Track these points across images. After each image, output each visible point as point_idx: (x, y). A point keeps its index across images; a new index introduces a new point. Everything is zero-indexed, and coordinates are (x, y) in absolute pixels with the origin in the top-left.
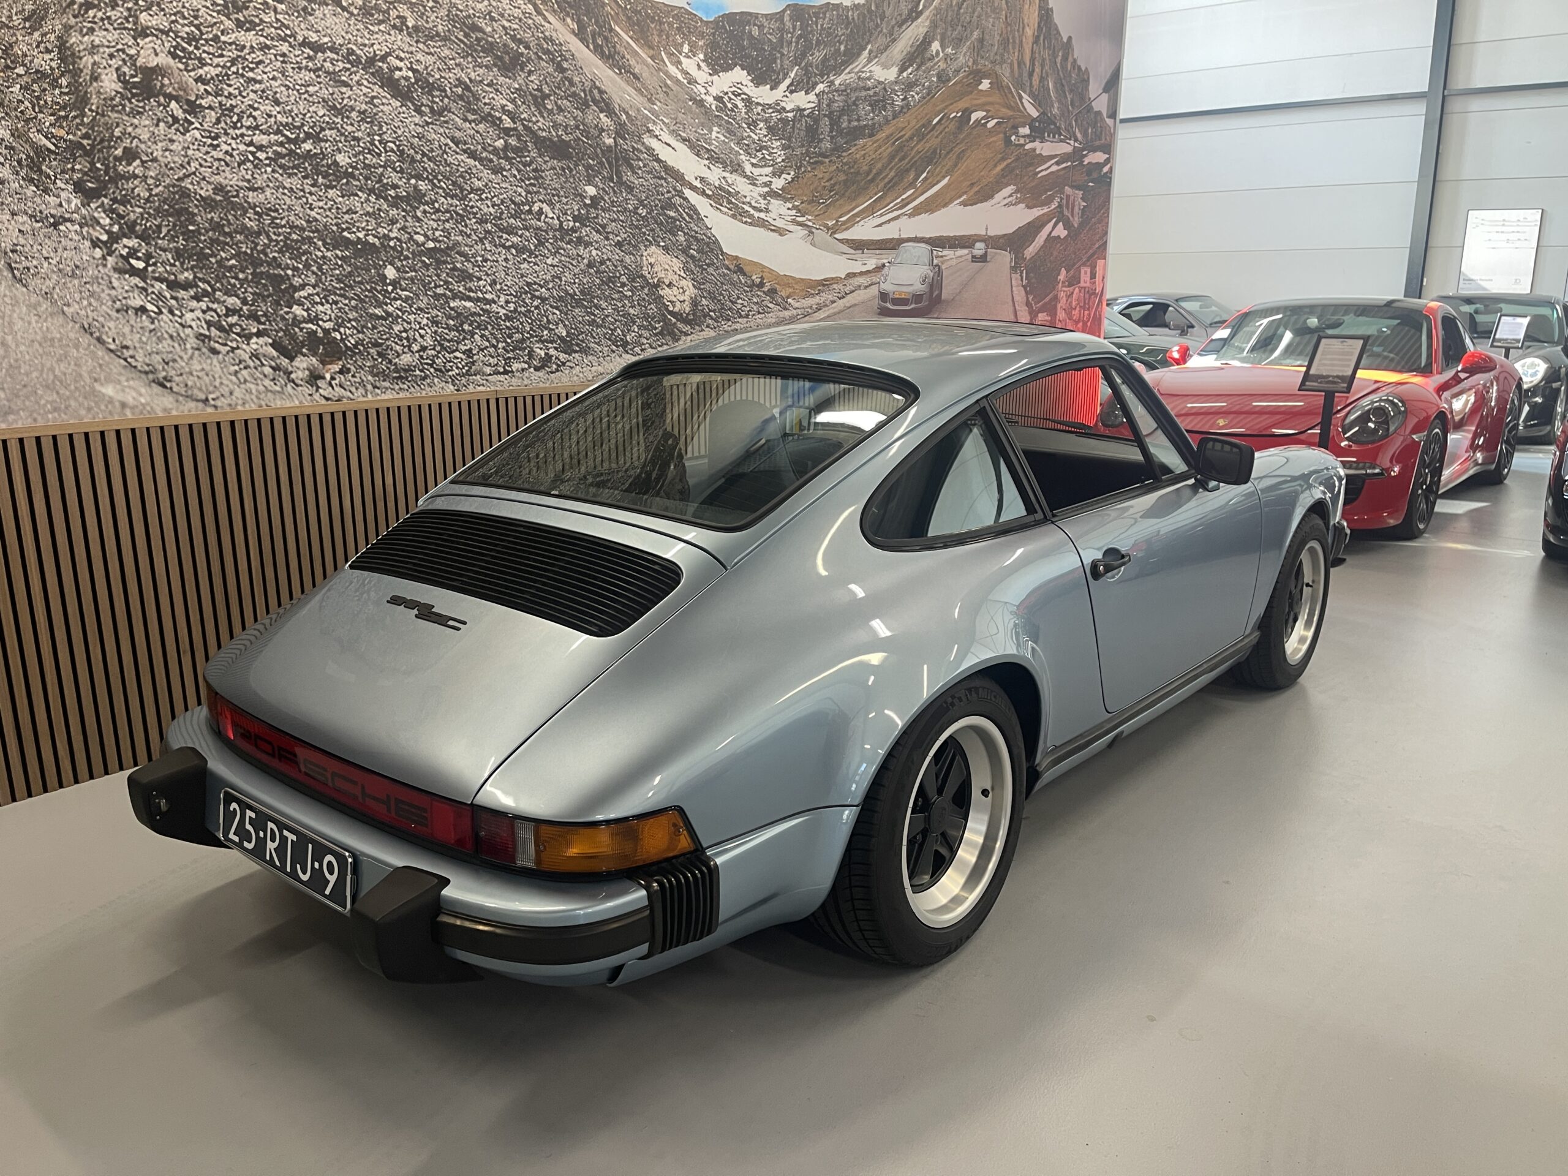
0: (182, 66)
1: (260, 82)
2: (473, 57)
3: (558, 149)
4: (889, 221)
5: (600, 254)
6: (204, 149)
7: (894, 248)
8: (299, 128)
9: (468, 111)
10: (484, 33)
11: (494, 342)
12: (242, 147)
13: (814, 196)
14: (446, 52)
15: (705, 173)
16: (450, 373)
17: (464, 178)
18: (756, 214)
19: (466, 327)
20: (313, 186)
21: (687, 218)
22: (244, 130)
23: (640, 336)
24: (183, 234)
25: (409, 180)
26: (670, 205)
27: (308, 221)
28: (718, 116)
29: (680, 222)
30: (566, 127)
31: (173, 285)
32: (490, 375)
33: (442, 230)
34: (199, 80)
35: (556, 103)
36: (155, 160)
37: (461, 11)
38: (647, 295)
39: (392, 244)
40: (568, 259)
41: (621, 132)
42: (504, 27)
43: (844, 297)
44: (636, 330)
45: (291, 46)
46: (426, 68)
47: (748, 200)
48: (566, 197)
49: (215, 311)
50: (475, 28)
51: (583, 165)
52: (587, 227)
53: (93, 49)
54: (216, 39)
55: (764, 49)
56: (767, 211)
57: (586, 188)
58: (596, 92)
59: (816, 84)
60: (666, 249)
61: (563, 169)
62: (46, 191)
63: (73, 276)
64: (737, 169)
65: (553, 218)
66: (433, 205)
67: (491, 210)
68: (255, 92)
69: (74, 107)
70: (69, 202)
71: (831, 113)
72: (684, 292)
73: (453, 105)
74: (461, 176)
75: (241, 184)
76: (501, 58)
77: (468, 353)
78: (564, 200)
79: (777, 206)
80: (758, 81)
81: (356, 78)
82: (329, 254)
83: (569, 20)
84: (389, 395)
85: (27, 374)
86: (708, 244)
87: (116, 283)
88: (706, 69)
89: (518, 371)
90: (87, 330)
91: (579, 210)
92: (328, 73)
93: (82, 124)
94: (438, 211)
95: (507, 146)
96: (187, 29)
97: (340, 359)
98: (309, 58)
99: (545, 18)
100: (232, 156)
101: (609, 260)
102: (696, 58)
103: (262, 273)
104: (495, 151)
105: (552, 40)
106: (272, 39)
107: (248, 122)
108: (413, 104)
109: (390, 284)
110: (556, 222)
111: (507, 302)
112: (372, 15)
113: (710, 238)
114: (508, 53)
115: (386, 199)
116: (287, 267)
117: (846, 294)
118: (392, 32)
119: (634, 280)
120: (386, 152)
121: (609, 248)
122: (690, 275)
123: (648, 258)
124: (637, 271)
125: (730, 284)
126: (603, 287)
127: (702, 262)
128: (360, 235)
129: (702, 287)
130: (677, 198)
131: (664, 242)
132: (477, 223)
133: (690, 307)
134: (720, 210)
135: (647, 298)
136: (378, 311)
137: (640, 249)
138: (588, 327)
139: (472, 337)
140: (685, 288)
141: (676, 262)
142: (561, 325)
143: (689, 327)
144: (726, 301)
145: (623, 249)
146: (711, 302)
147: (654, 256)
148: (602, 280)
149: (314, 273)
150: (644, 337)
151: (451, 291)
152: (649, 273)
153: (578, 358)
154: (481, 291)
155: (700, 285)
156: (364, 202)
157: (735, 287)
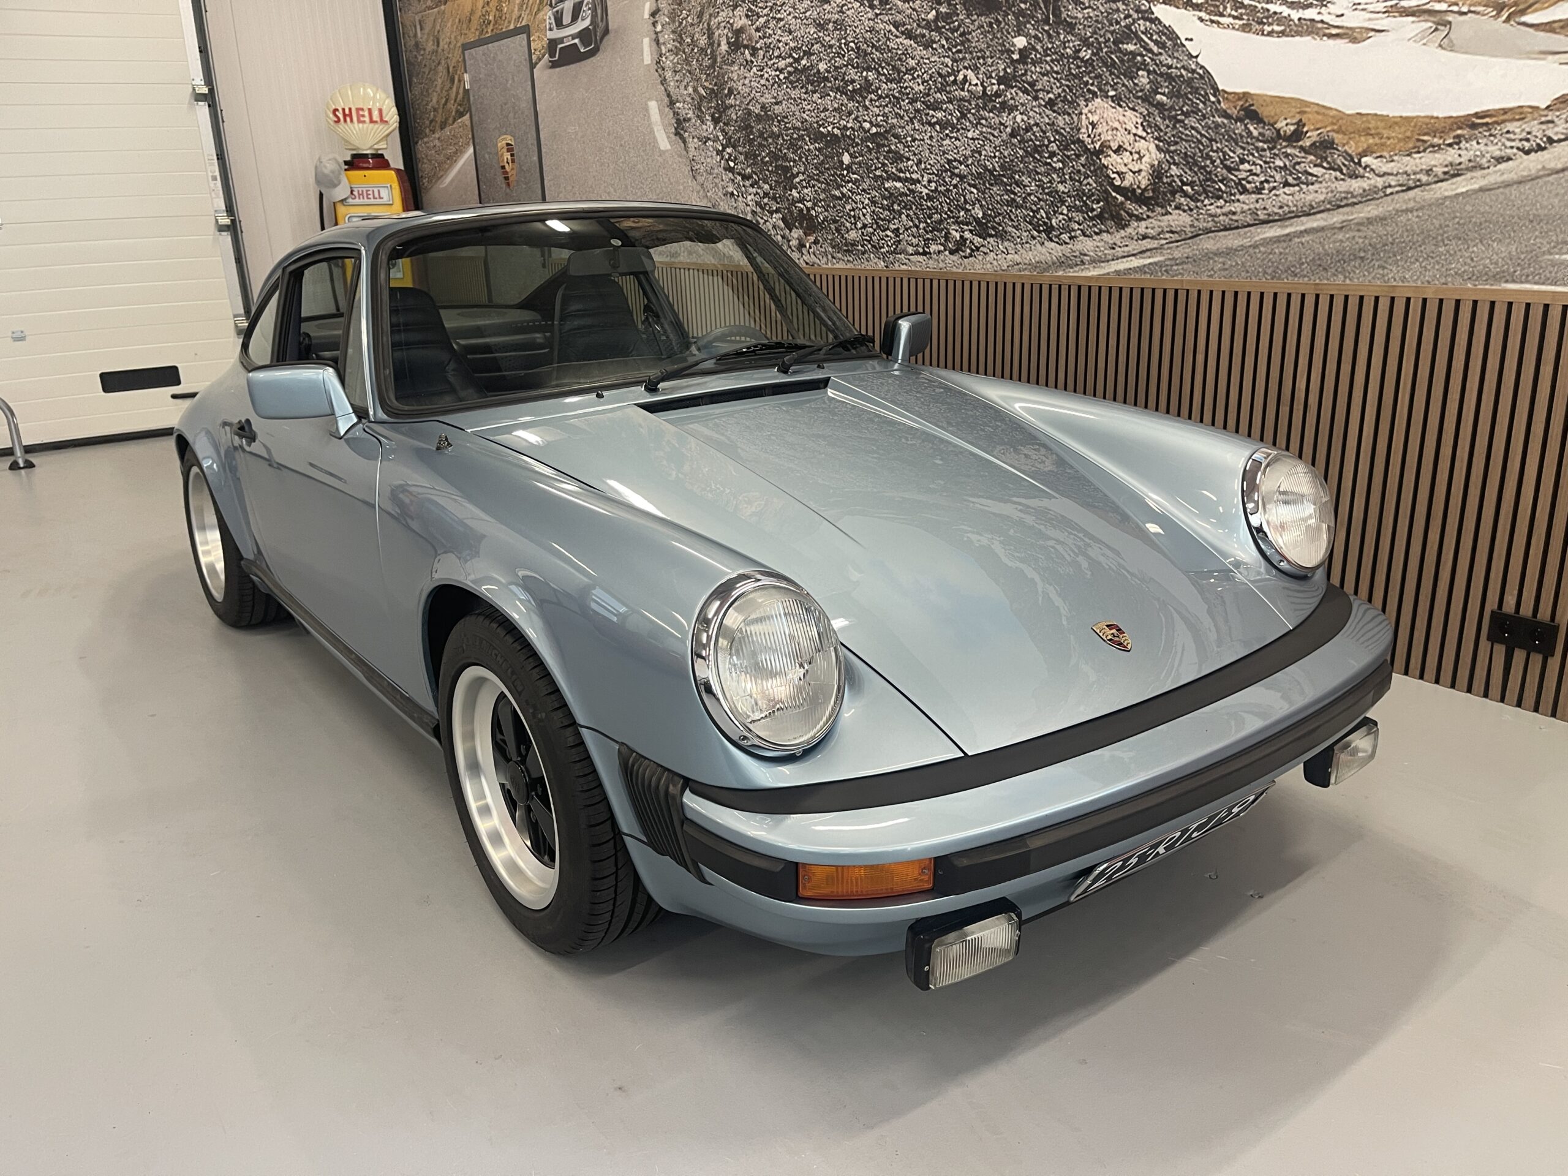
0: (750, 23)
3: (988, 2)
5: (1025, 118)
6: (757, 80)
8: (800, 49)
11: (917, 222)
16: (882, 250)
17: (900, 59)
19: (896, 207)
21: (1155, 49)
22: (774, 60)
23: (1070, 219)
24: (748, 141)
25: (862, 73)
26: (1129, 34)
27: (802, 123)
29: (1142, 56)
31: (744, 177)
32: (912, 255)
33: (883, 116)
34: (757, 29)
36: (739, 92)
38: (1083, 166)
39: (848, 133)
40: (989, 130)
43: (1540, 148)
44: (1065, 212)
48: (992, 58)
51: (1014, 13)
52: (1012, 87)
57: (1015, 40)
60: (1117, 100)
61: (991, 24)
62: (703, 122)
65: (977, 84)
66: (877, 91)
67: (922, 87)
69: (712, 66)
70: (710, 127)
72: (1141, 158)
75: (772, 100)
77: (896, 231)
78: (990, 61)
82: (811, 147)
84: (841, 265)
86: (1189, 82)
87: (724, 177)
89: (935, 253)
91: (1005, 69)
93: (715, 76)
95: (937, 16)
97: (814, 232)
100: (769, 81)
101: (1037, 125)
104: (928, 25)
107: (776, 53)
109: (845, 169)
110: (980, 88)
111: (930, 181)
113: (1193, 71)
115: (846, 94)
119: (1067, 148)
120: (848, 51)
121: (1037, 110)
122: (1153, 133)
123: (1089, 115)
124: (1072, 136)
125: (1226, 141)
126: (1027, 159)
127: (1176, 110)
128: (830, 129)
129: (1172, 148)
130: (1141, 22)
131: (1116, 90)
132: (909, 103)
133: (1149, 180)
134: (1218, 23)
135: (1083, 170)
136: (837, 193)
137: (1078, 105)
138: (1005, 208)
139: (900, 217)
140: (1143, 152)
141: (1132, 116)
142: (977, 205)
143: (1145, 209)
144: (1217, 167)
145: (1056, 108)
146: (1187, 170)
147: (1098, 112)
148: (1026, 151)
149: (804, 163)
150: (1075, 222)
151: (886, 172)
152: (1089, 136)
153: (994, 243)
154: (909, 171)
155: (1169, 146)
156: (833, 100)
157: (1237, 144)
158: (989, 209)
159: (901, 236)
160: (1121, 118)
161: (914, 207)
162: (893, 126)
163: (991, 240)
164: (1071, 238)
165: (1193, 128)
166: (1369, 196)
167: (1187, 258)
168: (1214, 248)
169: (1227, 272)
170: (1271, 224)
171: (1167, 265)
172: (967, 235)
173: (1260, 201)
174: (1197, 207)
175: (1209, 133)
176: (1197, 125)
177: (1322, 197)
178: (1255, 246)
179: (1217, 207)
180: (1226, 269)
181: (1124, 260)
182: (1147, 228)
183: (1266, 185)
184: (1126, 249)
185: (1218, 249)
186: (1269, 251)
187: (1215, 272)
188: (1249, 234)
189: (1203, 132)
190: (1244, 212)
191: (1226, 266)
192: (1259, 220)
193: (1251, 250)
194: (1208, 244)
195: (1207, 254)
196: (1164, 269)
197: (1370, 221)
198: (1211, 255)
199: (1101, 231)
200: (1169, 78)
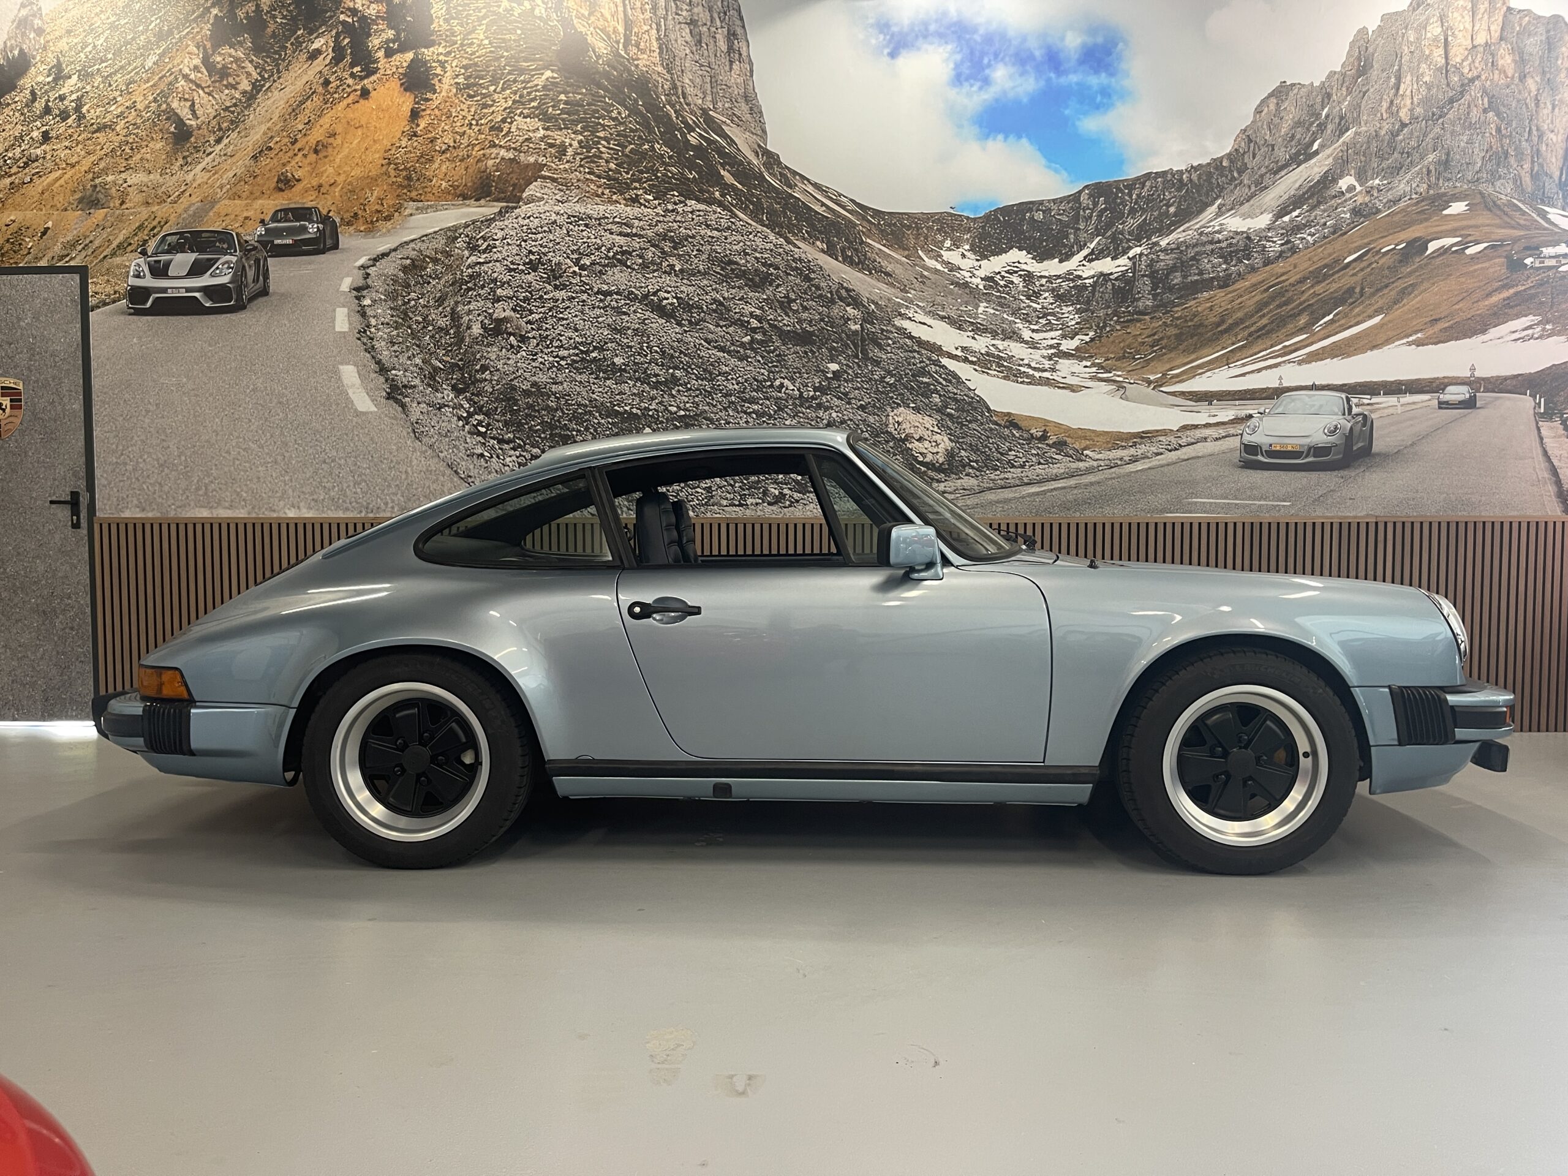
0: (518, 316)
1: (566, 319)
2: (727, 282)
3: (803, 338)
4: (1259, 370)
5: (840, 415)
6: (527, 362)
7: (1269, 398)
8: (589, 344)
9: (721, 320)
10: (736, 263)
11: (732, 481)
12: (551, 359)
13: (1125, 352)
14: (705, 282)
15: (969, 343)
16: (692, 503)
18: (1037, 374)
20: (595, 379)
21: (944, 383)
22: (553, 349)
24: (510, 411)
25: (668, 370)
26: (923, 372)
27: (590, 401)
28: (986, 294)
29: (935, 386)
30: (811, 321)
31: (501, 441)
32: (727, 506)
33: (692, 403)
34: (529, 322)
35: (802, 305)
36: (498, 370)
37: (720, 253)
38: (892, 447)
39: (651, 413)
41: (868, 318)
42: (756, 258)
43: (1176, 449)
45: (589, 295)
46: (688, 295)
47: (1026, 362)
48: (807, 374)
49: (524, 457)
50: (731, 262)
51: (827, 348)
52: (828, 395)
53: (470, 312)
54: (541, 297)
55: (1052, 229)
56: (1053, 370)
57: (828, 365)
58: (844, 293)
59: (1130, 248)
60: (917, 410)
61: (806, 353)
62: (437, 390)
63: (446, 436)
64: (1013, 335)
65: (793, 390)
66: (686, 385)
67: (736, 387)
68: (562, 325)
69: (456, 344)
70: (448, 396)
71: (1152, 273)
72: (938, 445)
73: (707, 318)
74: (711, 365)
75: (548, 380)
76: (751, 280)
78: (806, 376)
79: (1066, 366)
80: (1041, 258)
81: (632, 309)
82: (603, 421)
83: (818, 243)
85: (416, 489)
86: (970, 404)
87: (468, 440)
88: (973, 257)
89: (752, 504)
90: (450, 466)
91: (820, 382)
92: (613, 308)
93: (460, 353)
94: (690, 389)
95: (753, 340)
96: (524, 294)
98: (601, 301)
99: (795, 246)
100: (544, 364)
101: (851, 420)
102: (960, 250)
103: (556, 434)
104: (743, 345)
105: (800, 260)
106: (577, 293)
107: (555, 344)
108: (675, 320)
110: (796, 392)
112: (649, 267)
113: (972, 398)
114: (759, 275)
115: (649, 384)
116: (573, 430)
117: (1181, 446)
118: (663, 276)
119: (877, 436)
120: (651, 353)
121: (850, 411)
122: (945, 431)
123: (895, 417)
124: (882, 428)
125: (998, 438)
127: (962, 419)
129: (961, 440)
130: (933, 366)
131: (916, 404)
132: (722, 396)
133: (944, 458)
134: (988, 373)
137: (886, 410)
140: (939, 442)
141: (929, 420)
143: (943, 475)
144: (993, 452)
145: (867, 411)
146: (972, 454)
147: (902, 415)
152: (896, 430)
155: (958, 439)
156: (632, 387)
157: (1005, 440)
160: (921, 421)
162: (704, 412)
165: (975, 430)
166: (1089, 471)
167: (978, 505)
168: (996, 499)
170: (1032, 485)
173: (1024, 472)
174: (981, 475)
175: (985, 433)
176: (978, 428)
177: (1062, 471)
179: (996, 475)
180: (1007, 511)
183: (1027, 464)
185: (998, 499)
186: (1032, 500)
188: (1018, 491)
189: (982, 432)
190: (1013, 478)
192: (1024, 483)
193: (1021, 500)
194: (991, 496)
195: (990, 502)
197: (1092, 484)
198: (993, 503)
200: (956, 400)
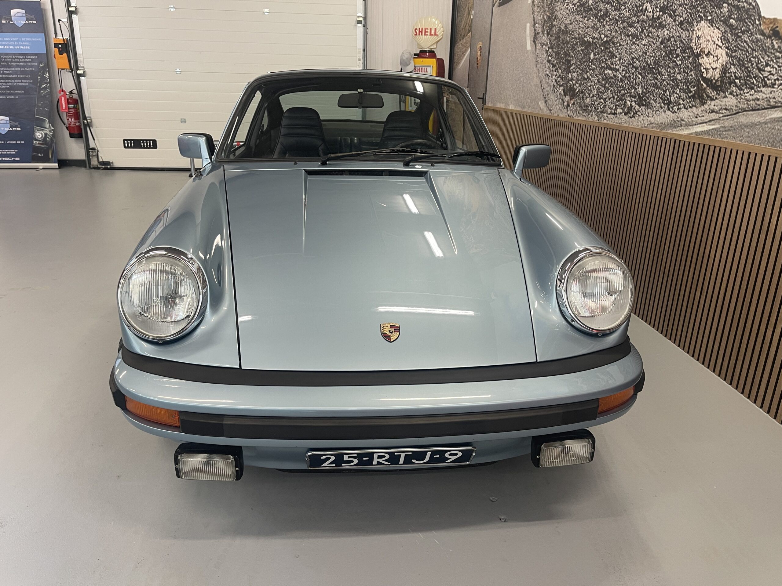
5: (669, 33)
6: (566, 10)
11: (614, 95)
16: (598, 110)
19: (607, 85)
23: (680, 97)
24: (558, 46)
27: (578, 35)
31: (553, 66)
32: (609, 114)
33: (610, 31)
36: (558, 18)
38: (690, 63)
39: (595, 41)
40: (652, 40)
44: (678, 92)
60: (711, 22)
63: (542, 63)
65: (650, 12)
66: (610, 16)
67: (628, 14)
72: (718, 60)
82: (580, 49)
84: (581, 118)
86: (747, 11)
87: (546, 66)
89: (619, 113)
90: (541, 82)
97: (574, 98)
101: (673, 37)
109: (591, 62)
110: (652, 14)
113: (750, 4)
115: (597, 18)
119: (684, 51)
121: (674, 27)
122: (725, 44)
123: (697, 31)
124: (688, 44)
125: (761, 51)
126: (665, 58)
127: (739, 30)
128: (588, 38)
129: (733, 54)
131: (711, 16)
132: (622, 23)
133: (720, 74)
135: (690, 66)
136: (585, 76)
137: (693, 25)
138: (652, 88)
139: (608, 91)
140: (719, 56)
141: (717, 33)
142: (640, 86)
143: (715, 93)
144: (754, 68)
145: (683, 27)
146: (739, 69)
147: (702, 29)
148: (666, 53)
149: (576, 59)
150: (682, 99)
151: (606, 64)
152: (696, 45)
153: (644, 110)
154: (615, 64)
155: (732, 53)
156: (591, 22)
157: (766, 53)
158: (645, 88)
159: (607, 103)
160: (712, 34)
161: (614, 86)
162: (613, 37)
163: (642, 107)
164: (678, 109)
165: (745, 42)
167: (731, 127)
168: (745, 122)
169: (749, 139)
170: (776, 109)
171: (720, 131)
172: (633, 104)
173: (773, 92)
174: (740, 94)
175: (752, 45)
176: (748, 40)
178: (766, 123)
179: (751, 95)
180: (749, 137)
181: (701, 125)
182: (714, 105)
183: (777, 82)
184: (703, 118)
185: (747, 123)
186: (773, 127)
187: (743, 138)
188: (764, 115)
189: (750, 45)
190: (763, 99)
191: (750, 135)
192: (770, 105)
193: (763, 125)
194: (743, 119)
195: (741, 126)
196: (719, 133)
198: (743, 127)
199: (693, 106)
200: (738, 8)
